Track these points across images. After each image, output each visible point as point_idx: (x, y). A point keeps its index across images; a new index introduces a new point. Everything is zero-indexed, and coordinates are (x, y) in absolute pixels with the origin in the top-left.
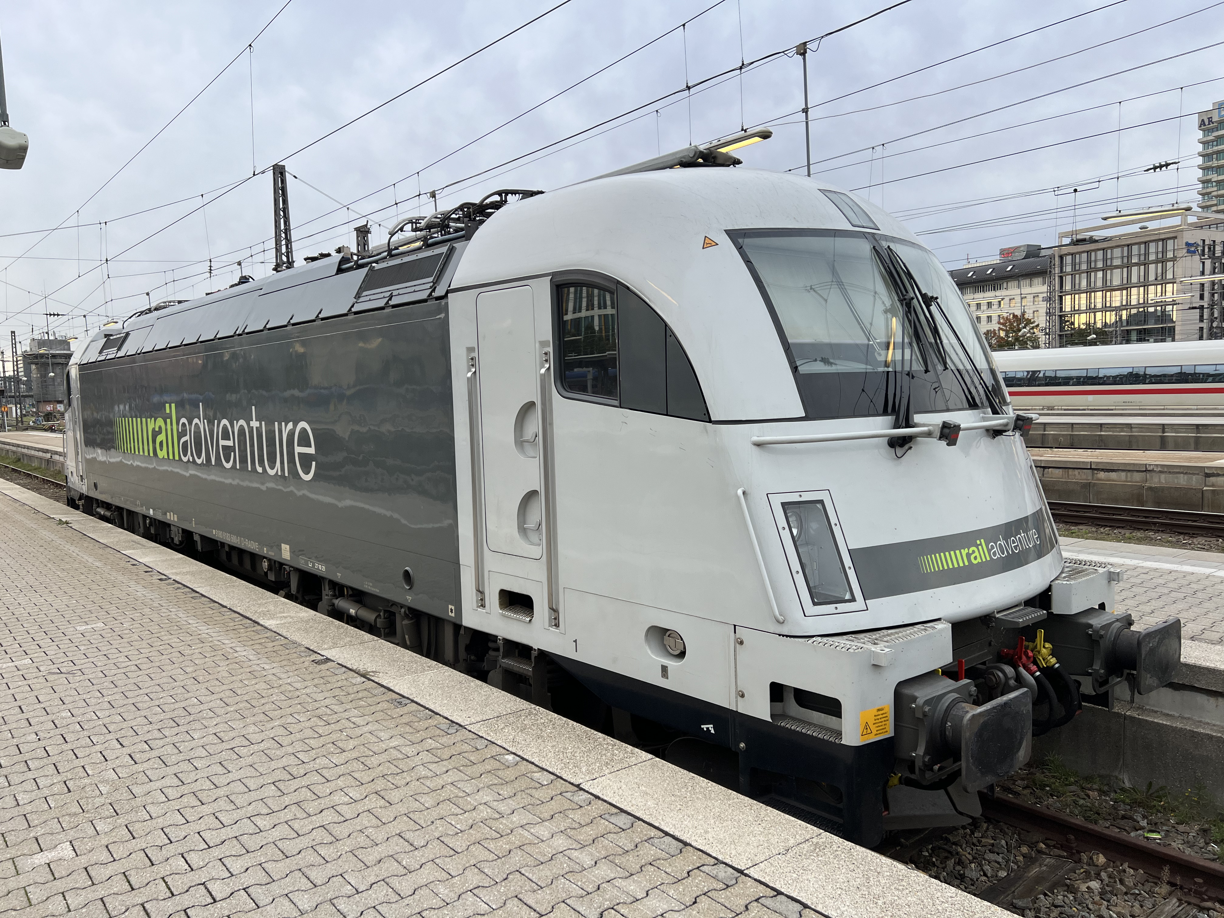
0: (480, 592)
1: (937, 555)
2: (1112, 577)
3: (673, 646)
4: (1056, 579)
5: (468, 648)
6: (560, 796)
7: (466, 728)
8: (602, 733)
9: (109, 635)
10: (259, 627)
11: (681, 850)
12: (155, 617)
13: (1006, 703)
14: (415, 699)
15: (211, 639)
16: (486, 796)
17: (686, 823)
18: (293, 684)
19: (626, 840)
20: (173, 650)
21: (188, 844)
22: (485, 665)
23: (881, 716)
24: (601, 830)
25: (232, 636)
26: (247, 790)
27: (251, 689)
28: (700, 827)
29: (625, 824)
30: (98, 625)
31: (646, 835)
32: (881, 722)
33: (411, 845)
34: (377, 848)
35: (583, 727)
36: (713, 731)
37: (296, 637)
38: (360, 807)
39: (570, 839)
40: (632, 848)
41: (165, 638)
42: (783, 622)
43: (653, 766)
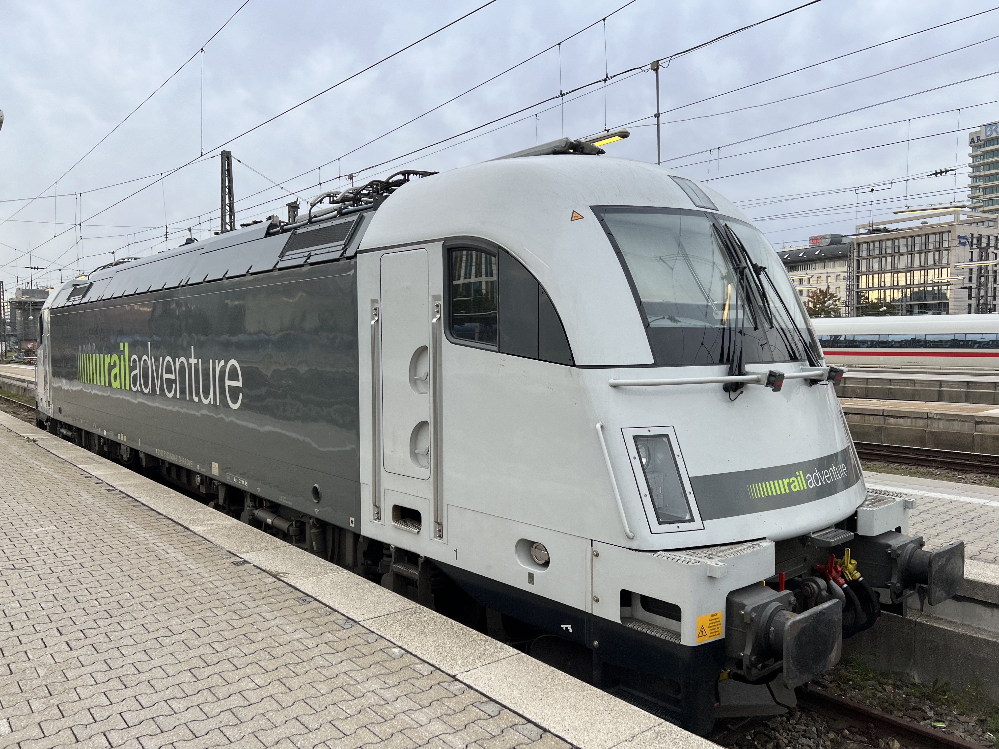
0: (377, 507)
1: (763, 483)
2: (907, 505)
3: (539, 556)
4: (861, 506)
5: (365, 554)
6: (438, 686)
7: (359, 624)
8: (476, 630)
9: (60, 537)
10: (189, 533)
11: (541, 736)
12: (101, 522)
13: (821, 613)
14: (317, 598)
15: (146, 542)
16: (374, 685)
17: (546, 711)
18: (214, 582)
19: (494, 726)
20: (113, 551)
21: (110, 724)
22: (380, 569)
23: (714, 621)
24: (473, 716)
25: (166, 539)
26: (166, 676)
27: (177, 586)
28: (558, 715)
29: (493, 711)
30: (51, 528)
31: (511, 722)
32: (715, 626)
33: (306, 727)
34: (276, 730)
35: (461, 624)
36: (571, 631)
37: (219, 541)
38: (264, 693)
39: (445, 725)
40: (499, 733)
41: (108, 540)
42: (633, 538)
43: (519, 660)
